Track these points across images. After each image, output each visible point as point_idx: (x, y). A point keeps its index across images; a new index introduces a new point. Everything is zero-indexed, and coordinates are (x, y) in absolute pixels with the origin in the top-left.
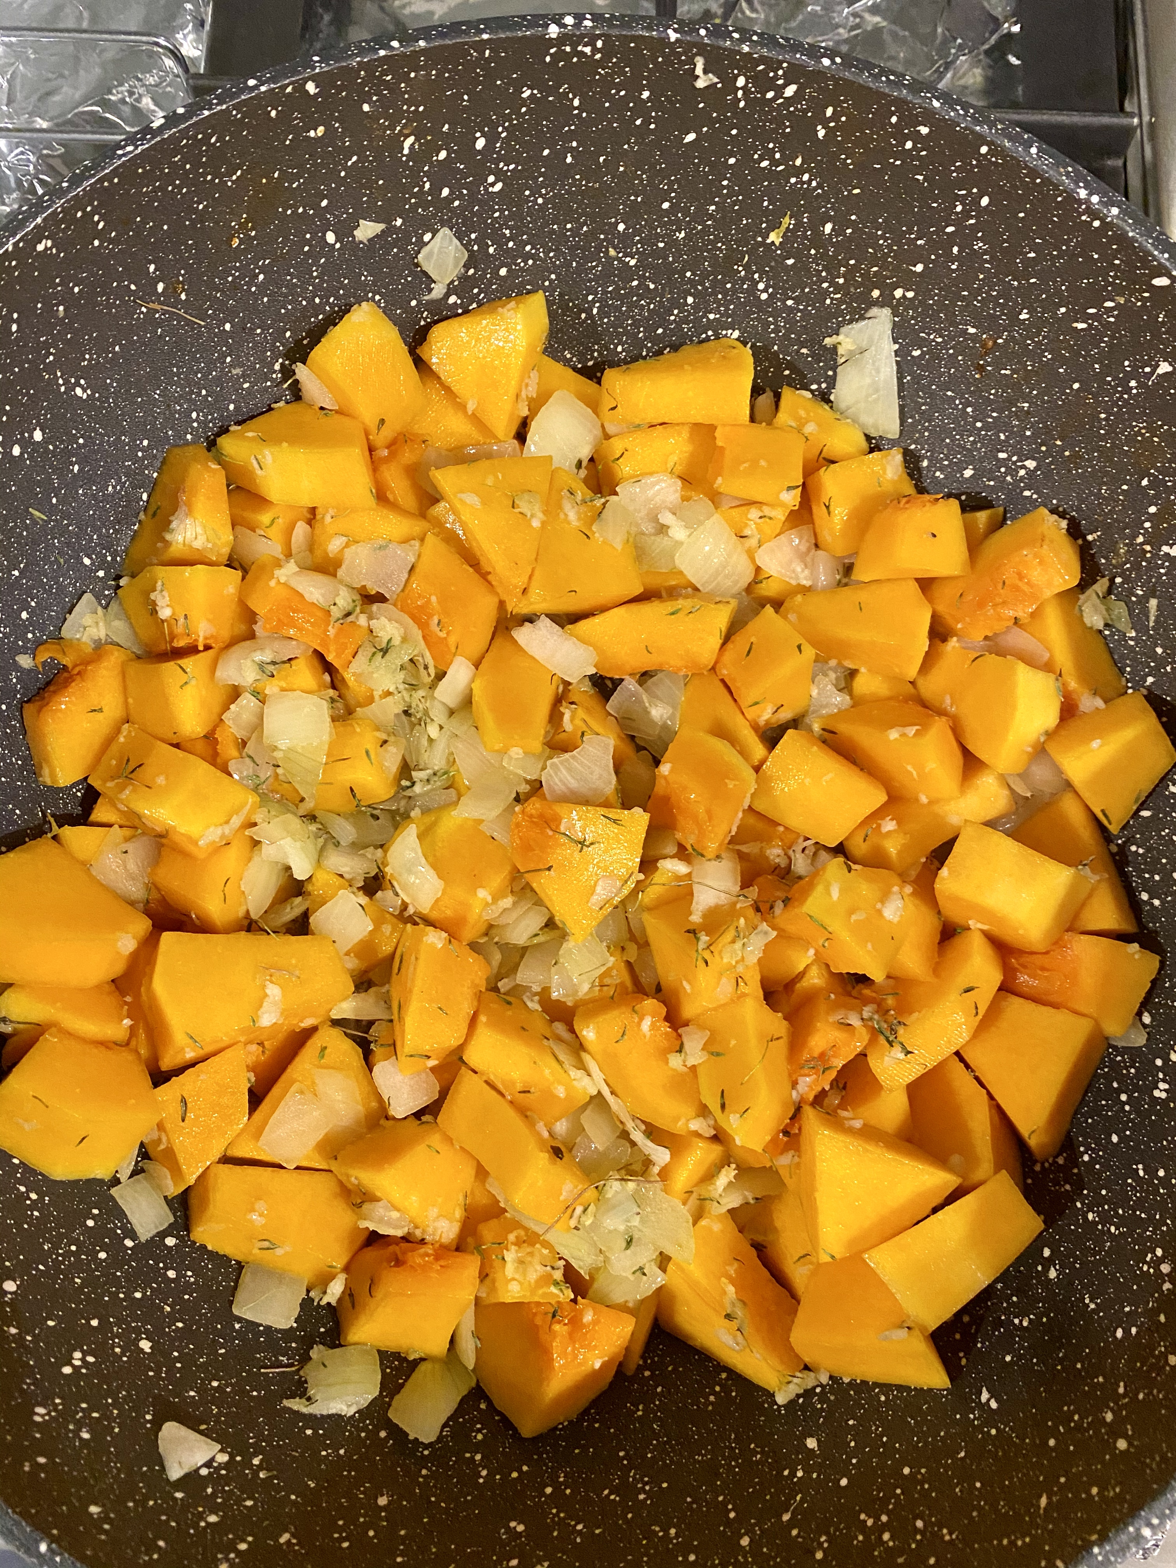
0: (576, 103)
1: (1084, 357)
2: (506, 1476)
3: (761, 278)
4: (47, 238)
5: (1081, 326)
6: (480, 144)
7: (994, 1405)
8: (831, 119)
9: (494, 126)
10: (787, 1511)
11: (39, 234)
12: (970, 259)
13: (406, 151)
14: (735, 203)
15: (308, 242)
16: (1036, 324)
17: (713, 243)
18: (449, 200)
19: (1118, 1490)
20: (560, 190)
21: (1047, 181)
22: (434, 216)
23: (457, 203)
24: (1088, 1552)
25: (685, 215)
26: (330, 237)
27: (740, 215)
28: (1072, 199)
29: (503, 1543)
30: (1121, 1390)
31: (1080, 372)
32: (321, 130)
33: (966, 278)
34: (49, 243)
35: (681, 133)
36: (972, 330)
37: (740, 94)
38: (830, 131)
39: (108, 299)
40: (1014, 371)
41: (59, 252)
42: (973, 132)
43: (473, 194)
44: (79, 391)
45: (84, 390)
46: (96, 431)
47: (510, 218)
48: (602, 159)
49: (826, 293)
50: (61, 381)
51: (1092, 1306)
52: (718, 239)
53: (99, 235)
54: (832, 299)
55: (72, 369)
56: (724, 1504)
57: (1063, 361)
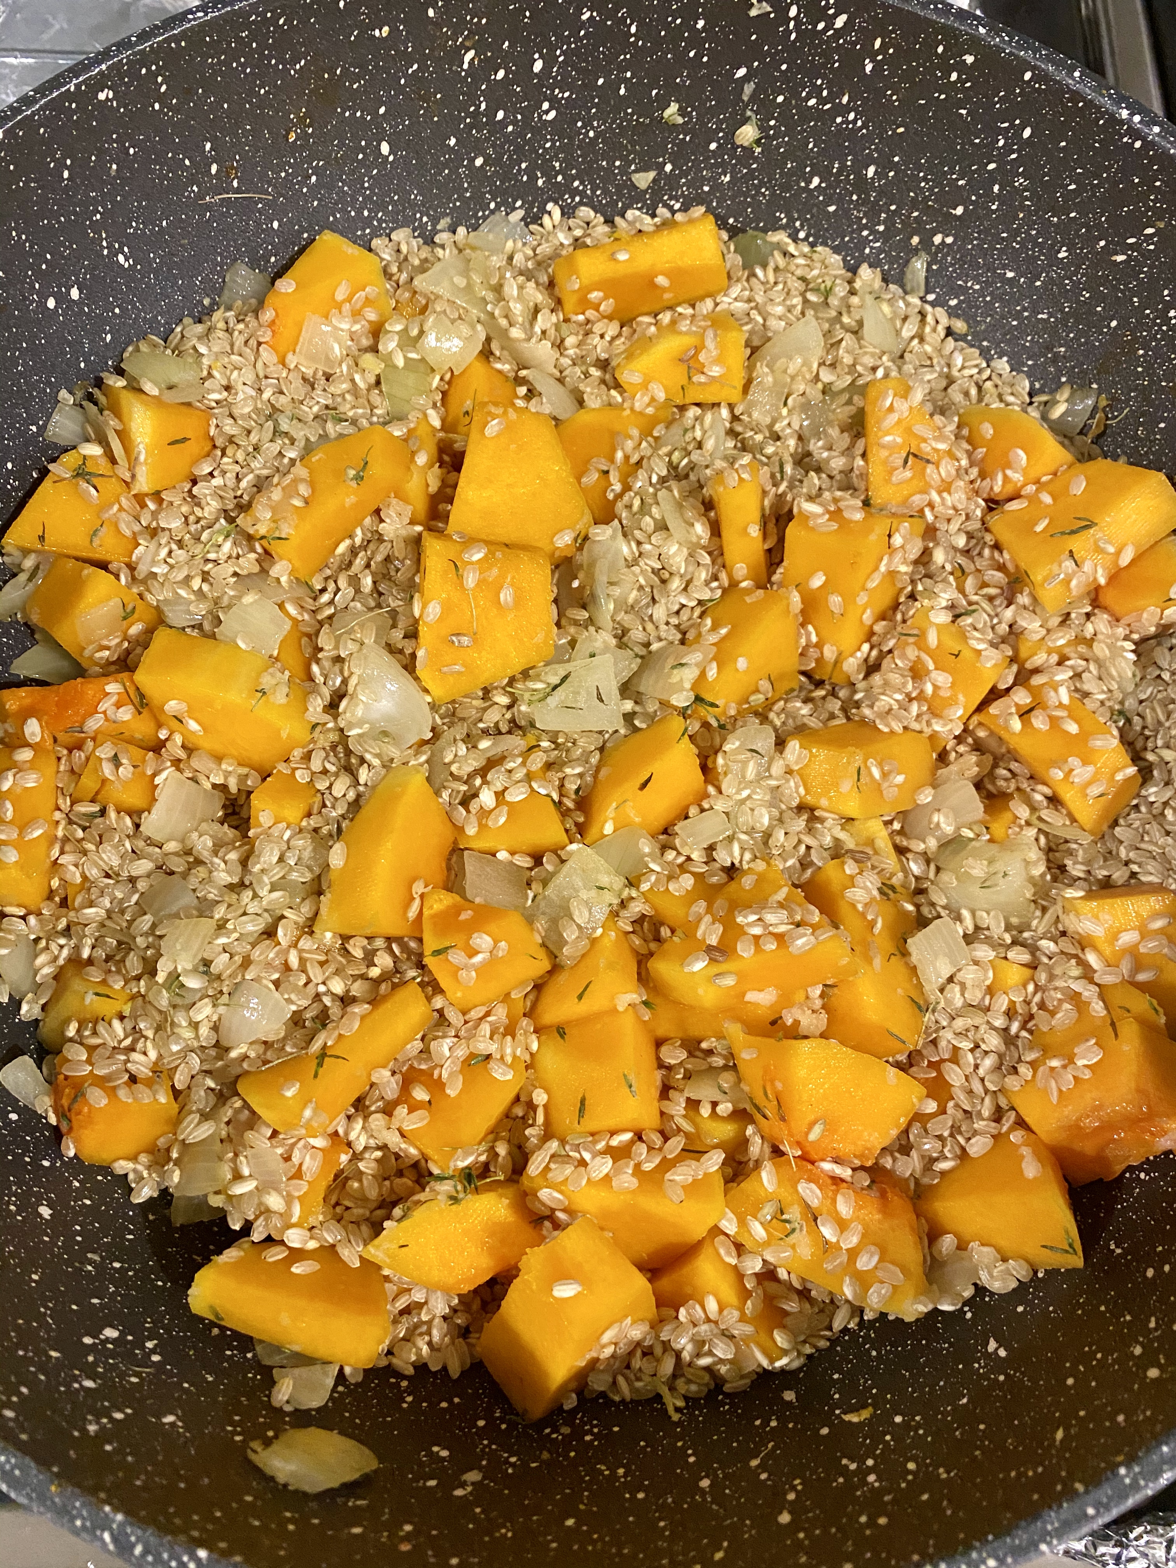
0: (633, 29)
1: (1122, 291)
2: (433, 1405)
3: (802, 226)
4: (109, 88)
5: (1120, 258)
6: (538, 66)
7: (1002, 1353)
8: (878, 52)
9: (552, 48)
10: (756, 1457)
11: (100, 83)
12: (1009, 198)
13: (466, 66)
14: (779, 146)
15: (363, 150)
16: (1075, 260)
17: (757, 188)
18: (504, 123)
19: (1148, 1413)
20: (611, 124)
21: (1089, 104)
22: (487, 139)
23: (510, 128)
24: (1113, 1472)
25: (731, 158)
26: (385, 148)
27: (785, 157)
28: (1114, 121)
29: (421, 1464)
30: (1152, 1325)
31: (1117, 306)
32: (386, 30)
33: (1007, 217)
34: (111, 95)
35: (732, 68)
36: (1010, 275)
37: (792, 24)
38: (877, 66)
39: (161, 170)
40: (1051, 315)
41: (119, 107)
42: (1017, 57)
43: (527, 118)
44: (121, 258)
45: (127, 259)
46: (134, 307)
47: (561, 149)
48: (654, 92)
49: (865, 242)
50: (104, 244)
51: (1119, 1251)
52: (762, 184)
53: (161, 98)
54: (872, 248)
55: (119, 236)
56: (684, 1448)
57: (1102, 299)
